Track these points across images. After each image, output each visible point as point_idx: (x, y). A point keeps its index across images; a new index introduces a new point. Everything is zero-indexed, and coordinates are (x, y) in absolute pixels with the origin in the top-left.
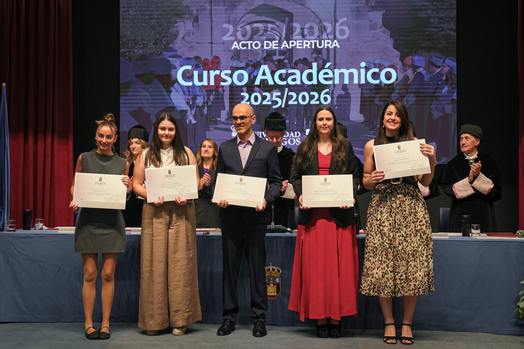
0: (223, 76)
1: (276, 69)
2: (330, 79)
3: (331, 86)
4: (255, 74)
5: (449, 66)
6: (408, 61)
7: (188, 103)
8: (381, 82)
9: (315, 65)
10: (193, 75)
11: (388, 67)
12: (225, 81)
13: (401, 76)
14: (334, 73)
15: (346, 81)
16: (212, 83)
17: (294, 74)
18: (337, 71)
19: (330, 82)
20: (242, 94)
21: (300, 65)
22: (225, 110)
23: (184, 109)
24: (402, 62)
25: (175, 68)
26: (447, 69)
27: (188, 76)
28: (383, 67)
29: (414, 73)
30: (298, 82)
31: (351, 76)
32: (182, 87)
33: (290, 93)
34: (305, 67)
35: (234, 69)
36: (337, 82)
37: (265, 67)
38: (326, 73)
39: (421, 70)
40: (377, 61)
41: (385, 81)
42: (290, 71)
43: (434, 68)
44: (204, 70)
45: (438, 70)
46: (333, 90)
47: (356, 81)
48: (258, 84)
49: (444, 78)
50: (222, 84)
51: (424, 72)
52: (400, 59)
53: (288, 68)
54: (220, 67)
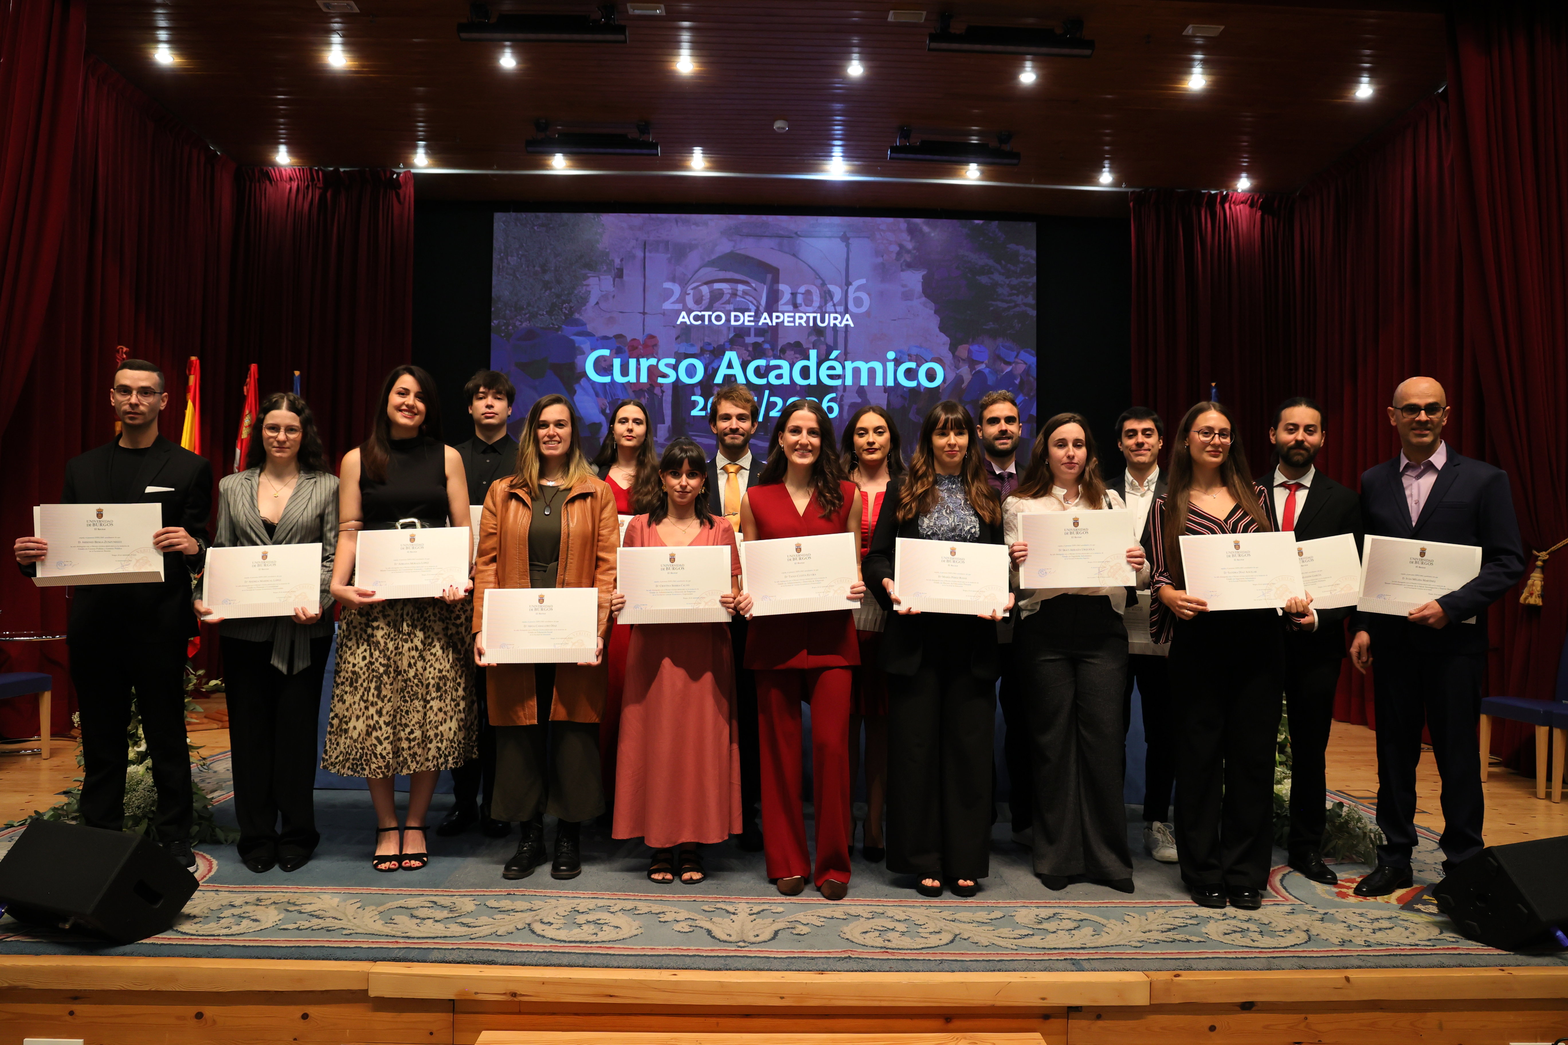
0: (662, 367)
1: (749, 358)
2: (838, 377)
3: (839, 388)
4: (715, 365)
5: (1026, 364)
6: (963, 351)
7: (603, 412)
8: (919, 384)
9: (813, 353)
10: (612, 366)
11: (931, 361)
12: (665, 376)
13: (951, 376)
14: (844, 368)
15: (864, 382)
16: (644, 379)
17: (778, 367)
18: (849, 365)
19: (838, 383)
20: (693, 398)
21: (790, 353)
22: (664, 423)
23: (597, 421)
24: (953, 354)
25: (583, 353)
26: (1021, 368)
27: (603, 367)
28: (923, 361)
29: (971, 371)
30: (786, 381)
31: (872, 372)
32: (593, 383)
33: (772, 399)
34: (798, 356)
35: (680, 357)
36: (849, 381)
37: (731, 355)
38: (831, 368)
39: (982, 367)
40: (914, 351)
41: (925, 383)
42: (773, 362)
43: (1002, 364)
44: (630, 357)
45: (1009, 369)
46: (842, 396)
47: (879, 382)
48: (720, 382)
49: (1017, 382)
50: (661, 380)
51: (987, 371)
52: (950, 349)
53: (770, 357)
54: (657, 354)
